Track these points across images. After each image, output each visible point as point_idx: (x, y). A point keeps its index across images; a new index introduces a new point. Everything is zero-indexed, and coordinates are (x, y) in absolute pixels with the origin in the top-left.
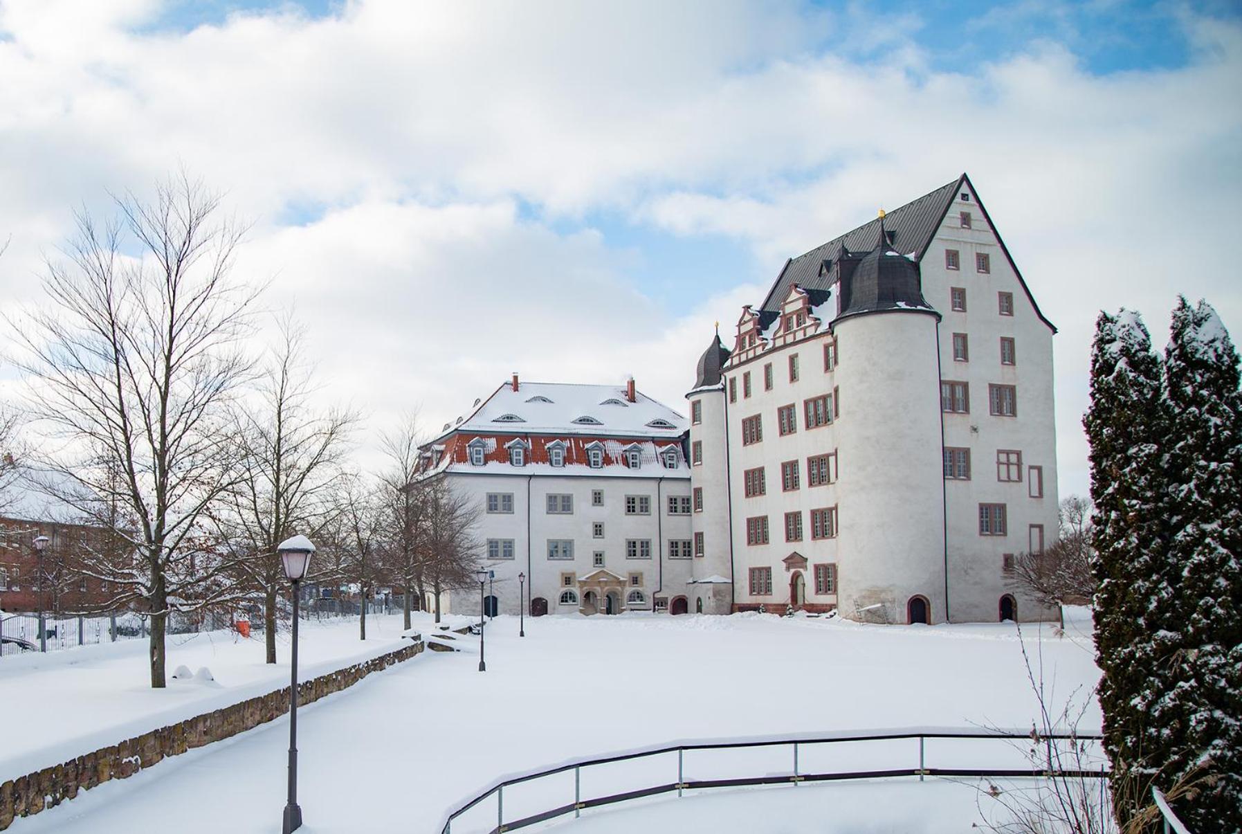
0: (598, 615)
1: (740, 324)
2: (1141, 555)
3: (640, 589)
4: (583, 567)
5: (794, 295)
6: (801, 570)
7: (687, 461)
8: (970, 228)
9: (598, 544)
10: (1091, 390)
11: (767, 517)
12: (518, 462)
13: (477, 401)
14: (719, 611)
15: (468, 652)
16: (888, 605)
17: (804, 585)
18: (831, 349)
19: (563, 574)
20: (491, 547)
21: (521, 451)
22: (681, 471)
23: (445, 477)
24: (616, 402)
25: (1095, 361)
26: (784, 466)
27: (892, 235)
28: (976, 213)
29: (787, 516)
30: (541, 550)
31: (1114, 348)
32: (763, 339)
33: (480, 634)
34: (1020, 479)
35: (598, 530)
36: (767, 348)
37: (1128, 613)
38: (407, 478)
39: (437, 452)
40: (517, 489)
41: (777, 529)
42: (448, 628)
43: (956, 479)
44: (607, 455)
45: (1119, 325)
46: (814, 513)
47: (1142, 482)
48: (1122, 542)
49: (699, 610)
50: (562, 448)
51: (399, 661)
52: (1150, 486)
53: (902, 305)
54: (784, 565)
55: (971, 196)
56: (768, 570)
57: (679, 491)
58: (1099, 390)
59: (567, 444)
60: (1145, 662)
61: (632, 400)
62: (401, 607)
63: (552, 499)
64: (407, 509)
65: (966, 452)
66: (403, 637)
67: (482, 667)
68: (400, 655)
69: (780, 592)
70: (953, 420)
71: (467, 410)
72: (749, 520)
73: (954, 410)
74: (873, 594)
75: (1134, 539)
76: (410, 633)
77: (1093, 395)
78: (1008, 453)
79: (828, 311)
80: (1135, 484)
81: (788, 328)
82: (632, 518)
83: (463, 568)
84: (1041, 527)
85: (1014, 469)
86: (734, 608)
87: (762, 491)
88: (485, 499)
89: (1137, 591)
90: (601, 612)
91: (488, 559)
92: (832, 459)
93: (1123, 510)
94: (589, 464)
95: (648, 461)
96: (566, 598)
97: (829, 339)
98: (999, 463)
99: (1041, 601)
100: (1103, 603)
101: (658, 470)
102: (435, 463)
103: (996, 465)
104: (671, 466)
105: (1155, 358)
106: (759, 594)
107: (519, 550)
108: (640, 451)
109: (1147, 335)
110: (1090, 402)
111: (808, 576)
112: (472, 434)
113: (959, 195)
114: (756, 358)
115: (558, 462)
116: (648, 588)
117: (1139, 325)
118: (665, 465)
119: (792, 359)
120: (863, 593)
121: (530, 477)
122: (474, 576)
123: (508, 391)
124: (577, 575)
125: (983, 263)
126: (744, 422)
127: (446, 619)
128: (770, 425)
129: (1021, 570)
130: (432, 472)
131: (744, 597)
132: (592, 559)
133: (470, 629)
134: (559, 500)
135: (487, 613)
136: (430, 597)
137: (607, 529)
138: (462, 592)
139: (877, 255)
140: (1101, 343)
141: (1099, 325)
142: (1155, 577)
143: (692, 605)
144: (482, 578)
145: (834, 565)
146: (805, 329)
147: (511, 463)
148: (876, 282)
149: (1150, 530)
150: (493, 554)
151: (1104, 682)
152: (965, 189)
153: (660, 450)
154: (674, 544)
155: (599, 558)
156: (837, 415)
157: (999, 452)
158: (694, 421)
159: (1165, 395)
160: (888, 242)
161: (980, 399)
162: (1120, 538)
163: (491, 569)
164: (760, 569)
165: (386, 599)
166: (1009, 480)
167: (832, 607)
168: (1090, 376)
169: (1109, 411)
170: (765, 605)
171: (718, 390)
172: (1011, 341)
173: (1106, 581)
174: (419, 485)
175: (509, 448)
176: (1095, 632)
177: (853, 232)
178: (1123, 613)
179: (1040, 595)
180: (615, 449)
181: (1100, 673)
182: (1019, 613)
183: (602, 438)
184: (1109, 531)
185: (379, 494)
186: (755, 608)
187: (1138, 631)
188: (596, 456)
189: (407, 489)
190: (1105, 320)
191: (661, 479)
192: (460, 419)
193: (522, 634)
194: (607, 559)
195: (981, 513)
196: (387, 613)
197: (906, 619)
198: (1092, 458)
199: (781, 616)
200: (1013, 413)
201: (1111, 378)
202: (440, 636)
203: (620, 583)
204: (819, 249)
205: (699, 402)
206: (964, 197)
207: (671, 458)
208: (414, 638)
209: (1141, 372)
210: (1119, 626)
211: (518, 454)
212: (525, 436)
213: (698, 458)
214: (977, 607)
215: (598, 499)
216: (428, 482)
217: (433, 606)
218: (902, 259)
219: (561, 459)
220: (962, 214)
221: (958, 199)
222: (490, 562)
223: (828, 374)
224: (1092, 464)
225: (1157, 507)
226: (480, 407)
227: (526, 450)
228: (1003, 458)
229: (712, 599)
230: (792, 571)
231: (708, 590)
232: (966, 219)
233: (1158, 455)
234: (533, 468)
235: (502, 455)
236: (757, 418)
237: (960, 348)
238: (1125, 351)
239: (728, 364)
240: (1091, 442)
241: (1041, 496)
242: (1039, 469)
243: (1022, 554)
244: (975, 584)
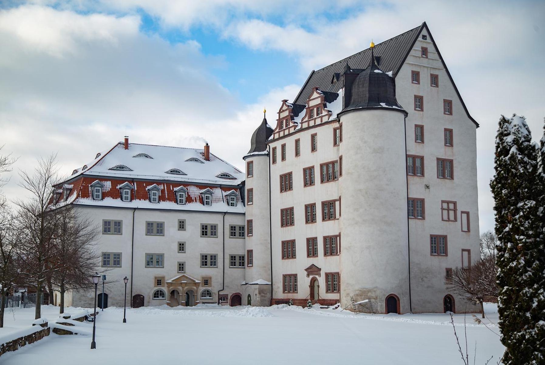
0: (180, 307)
1: (279, 113)
2: (527, 271)
3: (209, 288)
4: (170, 273)
5: (315, 95)
6: (317, 276)
7: (243, 201)
8: (427, 58)
9: (181, 257)
10: (495, 165)
11: (294, 240)
12: (126, 198)
13: (99, 155)
14: (262, 304)
16: (373, 300)
17: (319, 286)
18: (338, 131)
19: (156, 278)
20: (105, 258)
21: (129, 191)
22: (239, 208)
23: (73, 207)
24: (196, 160)
25: (498, 147)
26: (306, 207)
27: (378, 59)
28: (431, 48)
29: (308, 240)
30: (140, 260)
31: (509, 139)
32: (295, 123)
33: (94, 321)
34: (456, 220)
35: (182, 247)
36: (297, 128)
38: (42, 207)
39: (67, 189)
40: (125, 218)
41: (301, 248)
42: (69, 317)
43: (416, 218)
44: (189, 196)
45: (513, 124)
46: (325, 238)
47: (527, 225)
48: (515, 263)
49: (249, 303)
50: (158, 190)
51: (29, 343)
52: (531, 228)
53: (383, 105)
54: (306, 273)
55: (428, 37)
56: (295, 276)
57: (238, 221)
58: (500, 165)
59: (161, 187)
61: (207, 159)
62: (34, 302)
63: (149, 225)
64: (42, 230)
65: (422, 201)
66: (34, 325)
67: (94, 346)
68: (30, 339)
69: (303, 291)
70: (414, 180)
71: (90, 161)
72: (283, 243)
73: (414, 174)
74: (363, 293)
75: (522, 261)
76: (40, 321)
77: (496, 168)
78: (448, 203)
79: (337, 106)
80: (522, 226)
81: (311, 116)
82: (205, 240)
83: (83, 273)
84: (469, 251)
85: (452, 213)
86: (273, 302)
87: (292, 223)
88: (101, 224)
89: (525, 294)
90: (182, 304)
91: (102, 266)
92: (337, 203)
93: (515, 243)
94: (176, 202)
95: (217, 200)
96: (158, 294)
97: (337, 125)
98: (443, 209)
99: (470, 299)
100: (504, 302)
101: (222, 207)
102: (65, 197)
103: (441, 210)
104: (232, 205)
105: (534, 147)
106: (289, 292)
107: (125, 260)
108: (211, 194)
109: (529, 132)
110: (495, 173)
111: (322, 281)
112: (94, 178)
113: (421, 36)
114: (290, 135)
115: (154, 200)
116: (215, 287)
117: (525, 126)
118: (228, 204)
119: (313, 137)
120: (357, 292)
121: (135, 209)
122: (90, 279)
123: (121, 150)
124: (166, 279)
125: (434, 80)
126: (281, 177)
127: (68, 311)
128: (298, 180)
129: (457, 279)
130: (62, 204)
131: (279, 294)
132: (176, 268)
133: (86, 318)
134: (155, 227)
135: (99, 306)
136: (57, 294)
137: (187, 247)
138: (81, 291)
139: (368, 71)
140: (502, 135)
141: (500, 124)
142: (535, 286)
143: (245, 299)
144: (97, 280)
145: (338, 274)
146: (322, 117)
147: (122, 199)
148: (367, 89)
149: (532, 255)
150: (106, 263)
152: (424, 32)
153: (225, 194)
154: (233, 258)
155: (181, 267)
156: (341, 174)
157: (443, 202)
158: (248, 175)
159: (540, 170)
160: (376, 63)
161: (431, 168)
162: (514, 260)
163: (103, 274)
164: (290, 275)
166: (449, 220)
167: (337, 301)
168: (495, 156)
169: (506, 179)
170: (293, 300)
171: (265, 155)
172: (451, 131)
173: (506, 288)
174: (52, 213)
175: (120, 188)
176: (499, 321)
177: (354, 56)
178: (517, 309)
179: (469, 295)
180: (194, 192)
182: (456, 307)
183: (186, 184)
184: (507, 255)
185: (21, 218)
186: (286, 302)
188: (181, 196)
189: (43, 215)
190: (504, 121)
191: (225, 213)
192: (85, 167)
193: (125, 321)
194: (187, 268)
195: (431, 241)
197: (384, 310)
198: (496, 209)
199: (304, 307)
200: (452, 177)
201: (507, 158)
202: (63, 324)
203: (196, 284)
204: (332, 65)
205: (252, 162)
206: (424, 37)
207: (233, 199)
208: (43, 325)
209: (525, 155)
211: (127, 193)
212: (132, 180)
213: (250, 200)
214: (429, 303)
215: (182, 225)
216: (59, 211)
217: (59, 301)
218: (384, 75)
219: (157, 197)
220: (422, 48)
221: (420, 38)
222: (103, 269)
223: (336, 147)
224: (496, 212)
225: (536, 241)
226: (100, 159)
227: (132, 190)
228: (445, 206)
229: (258, 295)
230: (311, 277)
231: (255, 289)
232: (424, 51)
233: (536, 208)
234: (137, 203)
235: (115, 194)
236: (290, 175)
237: (419, 134)
238: (516, 141)
239: (271, 138)
241: (469, 230)
242: (468, 213)
243: (457, 268)
244: (428, 287)
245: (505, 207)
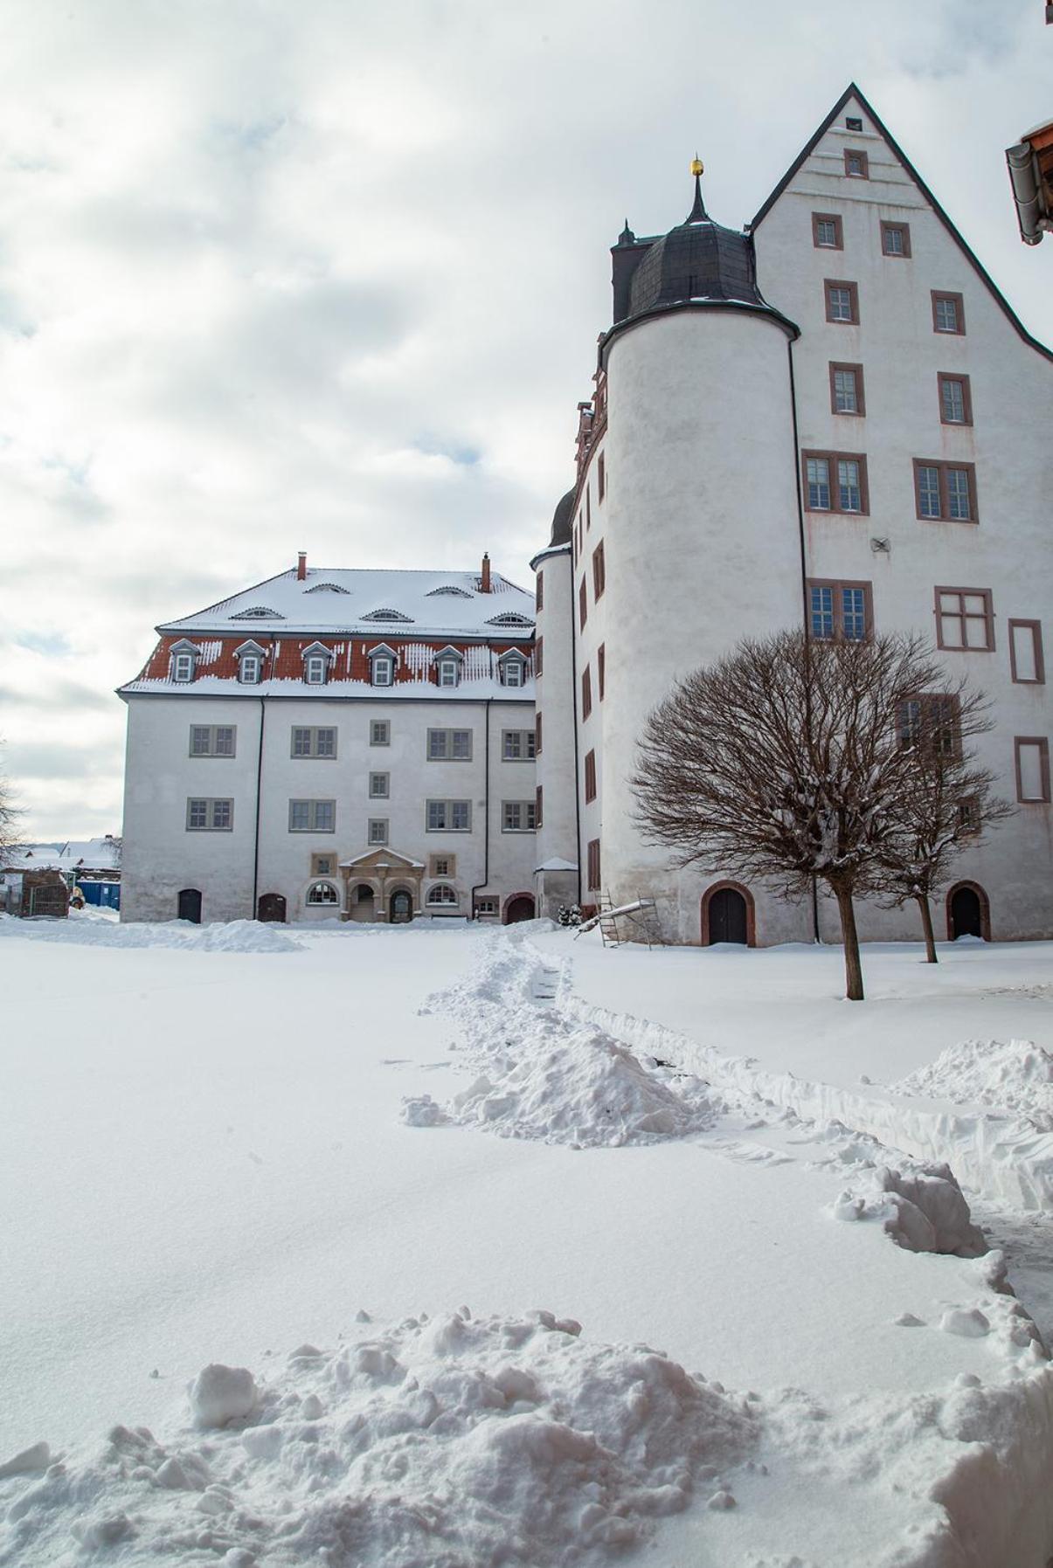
0: (375, 924)
3: (449, 882)
4: (349, 844)
9: (378, 809)
12: (249, 676)
19: (314, 856)
20: (194, 810)
21: (256, 659)
22: (529, 690)
24: (451, 592)
30: (278, 817)
35: (379, 785)
44: (402, 666)
50: (329, 656)
57: (521, 721)
59: (337, 649)
61: (484, 589)
63: (301, 735)
82: (437, 768)
88: (187, 734)
90: (379, 919)
91: (189, 830)
94: (369, 680)
95: (477, 674)
96: (318, 894)
101: (488, 688)
104: (513, 683)
107: (242, 816)
108: (460, 658)
115: (316, 677)
116: (464, 880)
118: (503, 681)
121: (267, 700)
124: (340, 857)
132: (365, 832)
134: (314, 738)
135: (185, 916)
137: (394, 784)
143: (540, 907)
147: (238, 678)
150: (195, 822)
153: (495, 658)
154: (512, 808)
155: (378, 830)
175: (237, 654)
180: (417, 655)
183: (401, 640)
188: (382, 667)
191: (492, 703)
194: (393, 833)
203: (414, 871)
207: (514, 671)
211: (250, 665)
215: (380, 734)
219: (322, 672)
222: (191, 835)
227: (266, 660)
234: (274, 687)
235: (227, 667)
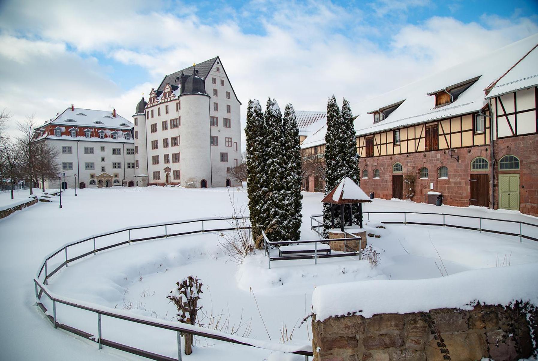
0: (104, 188)
1: (150, 95)
2: (259, 167)
3: (118, 179)
4: (98, 172)
5: (167, 87)
6: (169, 172)
7: (133, 137)
8: (219, 72)
9: (103, 164)
10: (247, 121)
11: (158, 156)
12: (74, 136)
13: (58, 114)
14: (144, 185)
15: (55, 202)
16: (195, 182)
17: (170, 177)
18: (178, 104)
19: (91, 174)
20: (64, 165)
21: (75, 132)
22: (131, 140)
23: (45, 140)
24: (109, 117)
25: (248, 113)
26: (164, 140)
27: (197, 71)
28: (221, 68)
29: (165, 155)
30: (82, 166)
31: (253, 110)
32: (158, 100)
33: (60, 195)
34: (231, 146)
35: (103, 159)
36: (159, 102)
37: (256, 183)
38: (29, 140)
39: (42, 131)
40: (74, 145)
41: (162, 159)
42: (48, 194)
43: (214, 145)
44: (106, 134)
45: (254, 103)
46: (173, 154)
47: (259, 147)
48: (254, 164)
49: (137, 185)
50: (90, 132)
51: (28, 206)
52: (261, 148)
53: (199, 93)
54: (164, 171)
55: (219, 63)
56: (159, 172)
57: (131, 147)
58: (249, 121)
59: (92, 130)
60: (260, 196)
61: (115, 116)
62: (29, 187)
63: (86, 149)
64: (30, 151)
65: (217, 137)
66: (29, 198)
67: (61, 207)
68: (28, 204)
69: (163, 179)
70: (213, 128)
71: (54, 117)
72: (153, 157)
73: (214, 125)
74: (191, 179)
75: (257, 163)
76: (32, 196)
77: (247, 122)
78: (228, 138)
79: (178, 92)
80: (257, 148)
81: (165, 97)
82: (115, 156)
83: (53, 172)
84: (237, 160)
85: (230, 143)
86: (149, 184)
87: (157, 148)
88: (61, 148)
89: (258, 177)
90: (105, 187)
91: (63, 169)
92: (178, 138)
93: (254, 155)
94: (99, 137)
95: (120, 137)
96: (92, 182)
97: (178, 101)
98: (226, 141)
99: (237, 180)
100: (250, 180)
101: (123, 140)
102: (41, 135)
103: (225, 142)
104: (128, 139)
105: (263, 113)
106: (156, 180)
107: (75, 166)
108: (117, 133)
109: (261, 107)
110: (246, 125)
111: (171, 174)
112: (56, 125)
113: (216, 62)
114: (155, 105)
115: (88, 136)
116: (120, 178)
117: (259, 104)
118: (126, 139)
119: (167, 107)
120: (188, 179)
121: (78, 141)
122: (57, 175)
123: (70, 111)
124: (96, 174)
125: (222, 83)
126: (151, 125)
127: (46, 191)
128: (159, 127)
129: (232, 172)
130: (40, 138)
131: (152, 181)
132: (101, 169)
133: (56, 194)
134: (89, 149)
135: (63, 188)
136: (40, 183)
137: (106, 159)
138: (53, 181)
139: (193, 77)
140: (250, 108)
141: (249, 103)
142: (262, 173)
143: (135, 184)
144: (60, 176)
145: (179, 171)
146: (171, 97)
147: (71, 136)
148: (192, 85)
149: (261, 160)
150: (65, 167)
151: (250, 202)
152: (218, 60)
153: (124, 133)
154: (129, 164)
155: (103, 169)
156: (180, 125)
157: (226, 138)
158: (135, 124)
159: (265, 124)
160: (196, 73)
161: (221, 122)
162: (253, 163)
163: (64, 173)
164: (157, 172)
165: (23, 184)
166: (228, 146)
167: (178, 183)
168: (247, 117)
169: (251, 127)
170: (158, 183)
171: (143, 115)
172: (229, 106)
173: (250, 174)
174: (35, 143)
175: (70, 131)
176: (247, 189)
177: (186, 69)
178: (254, 183)
179: (237, 179)
180: (108, 132)
181: (249, 200)
182: (231, 184)
183: (104, 129)
184: (251, 160)
185: (18, 145)
186: (155, 184)
187: (258, 188)
188: (102, 134)
189: (30, 144)
190: (251, 102)
191: (124, 143)
192: (51, 120)
193: (76, 195)
194: (106, 169)
195: (221, 155)
196: (23, 189)
197: (200, 187)
198: (247, 140)
199: (163, 186)
200: (230, 127)
201: (252, 118)
202: (44, 197)
203: (111, 177)
204: (175, 73)
205: (137, 118)
206: (218, 63)
207: (128, 136)
208: (34, 198)
209: (259, 117)
210: (253, 187)
211: (74, 133)
212: (76, 127)
213: (136, 136)
214: (220, 182)
215: (103, 149)
216: (38, 142)
217: (42, 186)
218: (200, 79)
219: (89, 135)
220: (217, 67)
221: (216, 63)
222: (63, 170)
223: (177, 112)
224: (247, 142)
225: (262, 154)
226: (59, 116)
227: (76, 132)
228: (227, 139)
229: (141, 181)
230: (167, 172)
231: (140, 179)
232: (218, 69)
233: (263, 140)
234: (79, 138)
235: (68, 133)
236: (156, 124)
237: (216, 107)
238: (255, 111)
239: (146, 107)
240: (247, 136)
241: (237, 151)
242: (236, 143)
243: (232, 167)
244: (219, 176)
245: (250, 140)
